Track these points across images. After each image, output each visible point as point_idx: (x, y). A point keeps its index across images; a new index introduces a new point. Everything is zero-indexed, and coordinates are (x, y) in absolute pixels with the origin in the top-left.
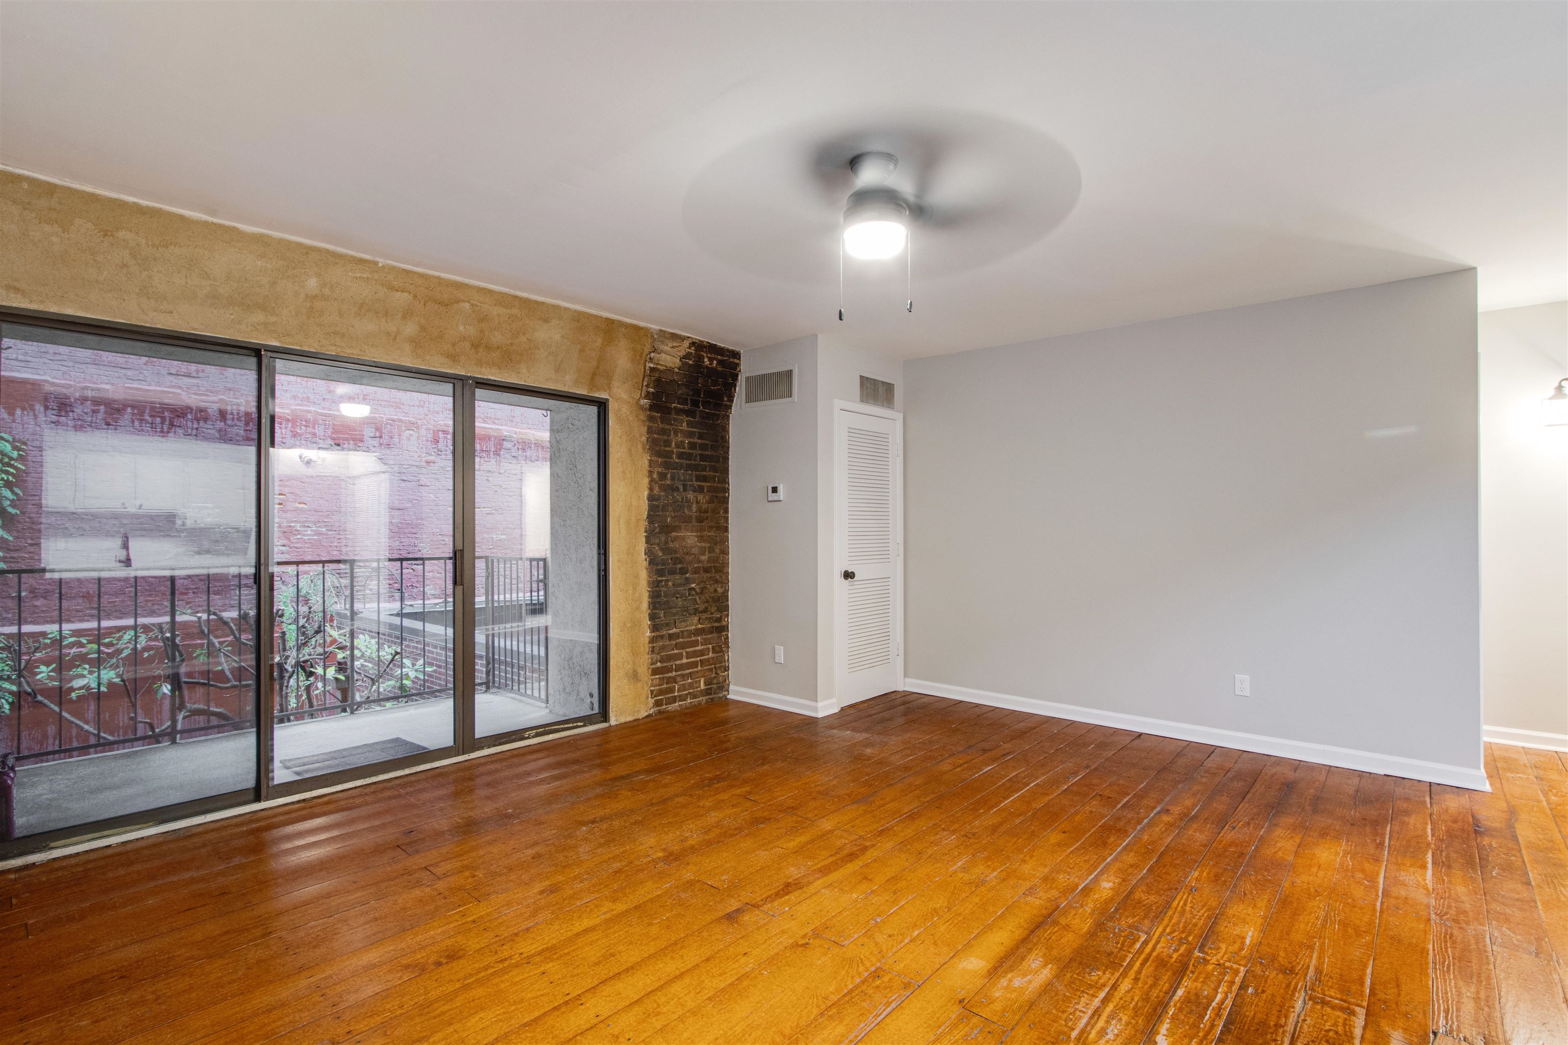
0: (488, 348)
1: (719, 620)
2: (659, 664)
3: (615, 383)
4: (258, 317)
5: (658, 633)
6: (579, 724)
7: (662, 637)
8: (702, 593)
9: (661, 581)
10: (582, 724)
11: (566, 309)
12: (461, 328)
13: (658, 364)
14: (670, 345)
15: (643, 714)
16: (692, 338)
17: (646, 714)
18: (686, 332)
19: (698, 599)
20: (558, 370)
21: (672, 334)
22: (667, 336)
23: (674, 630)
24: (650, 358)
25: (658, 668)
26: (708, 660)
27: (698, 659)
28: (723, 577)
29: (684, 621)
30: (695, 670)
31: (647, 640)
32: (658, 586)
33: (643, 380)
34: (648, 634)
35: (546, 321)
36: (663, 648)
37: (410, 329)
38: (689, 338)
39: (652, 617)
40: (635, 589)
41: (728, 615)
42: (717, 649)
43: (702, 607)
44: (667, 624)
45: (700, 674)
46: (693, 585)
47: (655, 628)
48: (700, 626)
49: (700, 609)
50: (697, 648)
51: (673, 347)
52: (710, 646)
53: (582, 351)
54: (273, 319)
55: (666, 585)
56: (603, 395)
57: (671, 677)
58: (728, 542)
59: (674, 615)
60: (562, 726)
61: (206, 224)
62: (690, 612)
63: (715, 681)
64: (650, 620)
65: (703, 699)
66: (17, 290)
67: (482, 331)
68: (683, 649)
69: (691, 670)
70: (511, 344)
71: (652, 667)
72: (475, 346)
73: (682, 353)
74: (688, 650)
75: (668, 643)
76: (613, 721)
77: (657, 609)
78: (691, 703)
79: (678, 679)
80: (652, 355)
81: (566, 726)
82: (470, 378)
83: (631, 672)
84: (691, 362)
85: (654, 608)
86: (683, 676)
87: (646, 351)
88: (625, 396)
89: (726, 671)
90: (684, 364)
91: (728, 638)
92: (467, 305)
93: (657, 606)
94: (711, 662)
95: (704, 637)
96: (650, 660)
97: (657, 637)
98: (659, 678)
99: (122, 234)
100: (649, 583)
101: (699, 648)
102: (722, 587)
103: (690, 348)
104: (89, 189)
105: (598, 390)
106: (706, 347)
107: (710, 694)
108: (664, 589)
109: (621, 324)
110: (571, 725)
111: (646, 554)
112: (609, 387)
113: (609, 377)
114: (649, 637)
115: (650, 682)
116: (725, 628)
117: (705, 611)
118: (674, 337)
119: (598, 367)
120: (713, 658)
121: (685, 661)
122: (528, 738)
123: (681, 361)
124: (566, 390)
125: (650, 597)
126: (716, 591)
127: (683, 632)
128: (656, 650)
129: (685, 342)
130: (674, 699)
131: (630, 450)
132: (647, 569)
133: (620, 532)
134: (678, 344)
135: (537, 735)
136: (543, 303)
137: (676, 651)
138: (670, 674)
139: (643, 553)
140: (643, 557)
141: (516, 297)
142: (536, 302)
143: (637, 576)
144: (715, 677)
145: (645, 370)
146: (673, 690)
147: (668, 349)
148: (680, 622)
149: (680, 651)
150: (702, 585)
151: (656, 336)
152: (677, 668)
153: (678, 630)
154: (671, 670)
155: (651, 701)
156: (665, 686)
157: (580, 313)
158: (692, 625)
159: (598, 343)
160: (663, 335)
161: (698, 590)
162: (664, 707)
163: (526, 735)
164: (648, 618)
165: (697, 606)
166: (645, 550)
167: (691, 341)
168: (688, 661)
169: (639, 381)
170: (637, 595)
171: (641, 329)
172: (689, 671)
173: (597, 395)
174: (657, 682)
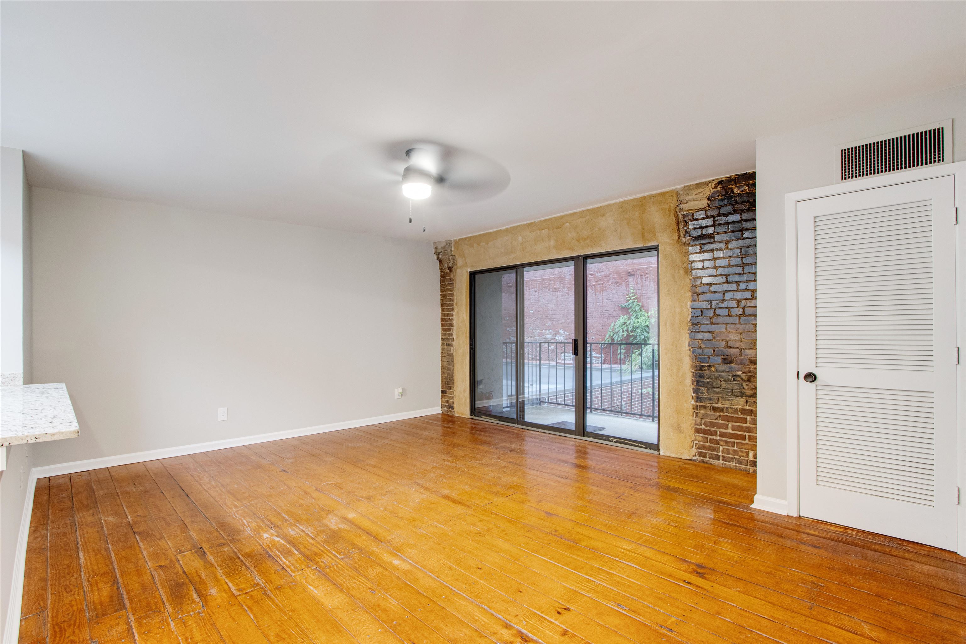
0: (584, 239)
2: (703, 427)
3: (658, 234)
4: (512, 256)
5: (702, 404)
6: (642, 446)
7: (705, 407)
8: (749, 380)
9: (703, 366)
10: (644, 446)
11: (614, 204)
12: (570, 235)
13: (688, 210)
14: (695, 193)
15: (686, 456)
16: (718, 179)
17: (688, 458)
18: (710, 178)
19: (744, 384)
20: (620, 238)
21: (697, 184)
22: (691, 188)
23: (719, 405)
24: (680, 208)
25: (701, 429)
27: (747, 434)
29: (728, 400)
30: (743, 442)
31: (691, 407)
32: (701, 369)
33: (678, 225)
34: (693, 402)
35: (603, 215)
36: (706, 415)
37: (552, 243)
38: (714, 180)
39: (696, 391)
40: (679, 369)
44: (710, 399)
45: (747, 447)
46: (739, 373)
47: (698, 399)
48: (748, 407)
49: (747, 394)
51: (697, 194)
53: (628, 223)
54: (516, 255)
55: (709, 370)
56: (654, 244)
57: (714, 439)
59: (718, 393)
60: (631, 443)
62: (736, 394)
64: (694, 393)
66: (472, 266)
67: (577, 233)
68: (729, 421)
69: (738, 441)
70: (592, 234)
71: (696, 426)
72: (578, 240)
73: (708, 194)
74: (734, 423)
75: (712, 413)
76: (662, 452)
77: (701, 386)
78: (736, 466)
79: (722, 443)
80: (681, 206)
81: (634, 444)
82: (580, 256)
83: (677, 424)
84: (718, 197)
85: (697, 385)
86: (726, 442)
87: (673, 206)
88: (667, 240)
90: (713, 201)
92: (568, 224)
93: (700, 383)
96: (694, 422)
97: (701, 406)
98: (703, 437)
99: (481, 244)
100: (692, 367)
101: (748, 425)
103: (715, 187)
104: (484, 232)
105: (650, 241)
106: (734, 180)
108: (707, 372)
109: (650, 197)
110: (637, 444)
111: (689, 346)
112: (655, 237)
113: (653, 232)
114: (693, 405)
115: (693, 438)
118: (698, 186)
119: (643, 229)
121: (730, 431)
122: (612, 441)
123: (708, 200)
124: (630, 247)
125: (693, 376)
127: (727, 408)
128: (700, 415)
129: (710, 185)
130: (718, 458)
131: (673, 275)
132: (690, 356)
133: (667, 331)
134: (703, 190)
135: (618, 442)
136: (601, 207)
137: (720, 421)
138: (714, 437)
139: (687, 345)
140: (687, 347)
141: (588, 210)
142: (598, 208)
145: (677, 218)
146: (717, 450)
147: (694, 197)
148: (725, 400)
149: (726, 423)
150: (750, 374)
151: (681, 193)
152: (722, 435)
153: (722, 406)
154: (715, 433)
155: (694, 451)
156: (708, 444)
157: (622, 203)
158: (738, 405)
159: (637, 214)
160: (688, 189)
161: (744, 378)
162: (708, 459)
163: (611, 439)
164: (692, 391)
165: (743, 391)
166: (689, 343)
167: (716, 182)
168: (734, 432)
169: (675, 226)
170: (681, 374)
171: (668, 192)
172: (736, 441)
173: (650, 244)
174: (700, 439)
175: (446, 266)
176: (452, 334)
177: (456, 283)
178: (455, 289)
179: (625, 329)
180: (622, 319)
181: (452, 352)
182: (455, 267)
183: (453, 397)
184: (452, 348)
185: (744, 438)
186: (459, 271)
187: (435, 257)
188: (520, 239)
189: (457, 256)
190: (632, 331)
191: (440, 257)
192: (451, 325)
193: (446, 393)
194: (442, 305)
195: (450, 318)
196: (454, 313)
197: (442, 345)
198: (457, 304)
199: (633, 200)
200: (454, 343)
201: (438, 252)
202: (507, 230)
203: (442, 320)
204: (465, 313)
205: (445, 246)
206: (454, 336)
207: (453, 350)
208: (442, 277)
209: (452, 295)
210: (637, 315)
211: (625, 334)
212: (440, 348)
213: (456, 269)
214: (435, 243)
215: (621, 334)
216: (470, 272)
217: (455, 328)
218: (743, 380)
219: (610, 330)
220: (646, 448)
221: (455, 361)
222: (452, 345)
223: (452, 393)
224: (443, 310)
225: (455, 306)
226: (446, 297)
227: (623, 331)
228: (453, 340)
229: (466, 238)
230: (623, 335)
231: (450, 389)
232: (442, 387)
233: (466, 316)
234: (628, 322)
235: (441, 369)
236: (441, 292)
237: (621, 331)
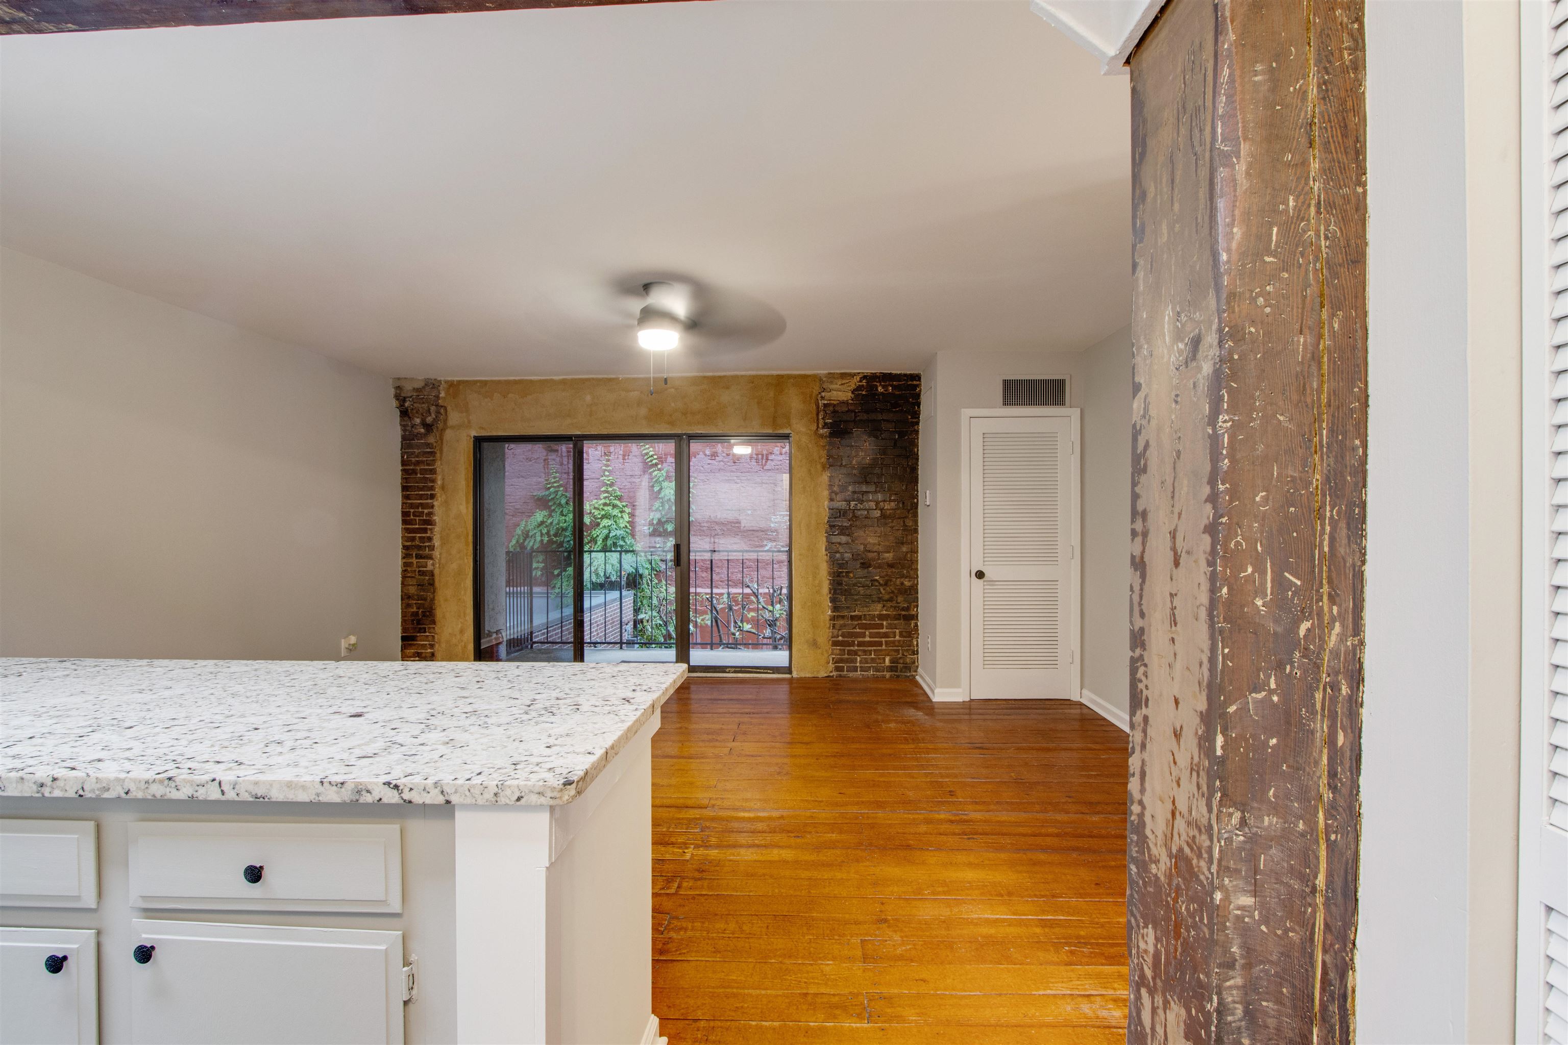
0: (693, 413)
1: (908, 609)
2: (840, 638)
3: (794, 421)
4: (569, 421)
5: (839, 614)
6: (768, 671)
7: (843, 617)
8: (886, 584)
9: (841, 572)
10: (770, 672)
11: (742, 376)
12: (673, 405)
13: (830, 400)
14: (840, 383)
15: (823, 674)
16: (863, 373)
17: (826, 675)
18: (855, 370)
19: (882, 589)
20: (745, 419)
22: (837, 376)
23: (856, 613)
24: (822, 397)
25: (838, 641)
26: (894, 642)
27: (883, 640)
28: (912, 572)
29: (866, 607)
30: (880, 648)
31: (828, 618)
32: (838, 576)
33: (818, 415)
34: (830, 613)
35: (727, 387)
36: (844, 626)
37: (643, 411)
38: (859, 373)
39: (833, 600)
40: (814, 577)
41: (917, 606)
42: (904, 634)
43: (887, 597)
44: (848, 608)
45: (883, 652)
46: (877, 578)
47: (835, 609)
48: (884, 612)
49: (884, 598)
50: (881, 631)
51: (842, 384)
52: (897, 631)
53: (759, 403)
55: (847, 576)
56: (787, 431)
57: (852, 651)
58: (917, 542)
59: (856, 600)
60: (754, 670)
61: (540, 381)
62: (874, 599)
63: (901, 661)
64: (831, 602)
65: (888, 675)
66: (483, 428)
67: (686, 404)
68: (866, 629)
69: (875, 648)
70: (707, 408)
71: (833, 639)
72: (685, 414)
73: (853, 387)
74: (871, 631)
75: (850, 622)
76: (795, 675)
77: (838, 594)
78: (875, 675)
79: (860, 653)
80: (823, 394)
81: (758, 671)
82: (685, 434)
83: (811, 640)
84: (864, 393)
85: (835, 593)
86: (865, 651)
87: (815, 392)
88: (803, 430)
89: (914, 654)
90: (857, 396)
91: (916, 625)
93: (838, 591)
94: (897, 644)
95: (889, 622)
96: (831, 634)
97: (838, 617)
98: (840, 650)
99: (510, 395)
100: (830, 574)
101: (884, 630)
102: (909, 581)
103: (861, 381)
104: (517, 378)
105: (781, 428)
106: (879, 377)
107: (896, 671)
108: (845, 579)
109: (789, 377)
110: (761, 671)
111: (826, 550)
112: (789, 425)
113: (786, 418)
114: (830, 616)
115: (830, 652)
116: (915, 617)
117: (890, 600)
118: (843, 376)
119: (776, 412)
120: (899, 641)
121: (867, 639)
122: (729, 672)
123: (853, 393)
125: (830, 584)
126: (902, 584)
127: (865, 615)
128: (837, 627)
129: (855, 377)
130: (855, 669)
131: (810, 470)
132: (827, 562)
134: (849, 381)
135: (735, 672)
136: (725, 376)
137: (858, 630)
138: (852, 648)
139: (824, 549)
140: (824, 552)
142: (720, 377)
143: (817, 567)
144: (901, 658)
145: (818, 407)
146: (855, 661)
147: (838, 386)
148: (863, 607)
149: (863, 631)
150: (887, 578)
151: (824, 379)
152: (860, 644)
153: (860, 613)
154: (853, 644)
155: (831, 666)
156: (846, 656)
157: (754, 377)
158: (876, 610)
159: (772, 394)
160: (832, 376)
161: (881, 582)
162: (845, 673)
163: (728, 670)
164: (829, 601)
165: (881, 595)
166: (826, 547)
167: (861, 376)
168: (872, 639)
169: (815, 416)
170: (817, 582)
171: (810, 376)
172: (873, 648)
173: (781, 431)
174: (838, 652)
175: (418, 421)
176: (430, 539)
177: (441, 453)
178: (438, 463)
179: (544, 531)
180: (540, 516)
181: (430, 568)
182: (440, 425)
183: (432, 646)
184: (430, 562)
185: (880, 644)
186: (449, 434)
187: (394, 403)
188: (588, 398)
189: (449, 408)
190: (556, 535)
191: (407, 404)
192: (430, 522)
193: (413, 640)
194: (404, 488)
195: (426, 511)
196: (436, 503)
197: (403, 558)
198: (443, 488)
199: (768, 376)
200: (436, 553)
201: (403, 395)
202: (564, 382)
203: (405, 514)
204: (464, 503)
205: (424, 387)
206: (437, 542)
207: (433, 565)
208: (404, 438)
209: (433, 471)
210: (562, 511)
211: (546, 539)
212: (399, 562)
213: (443, 430)
214: (399, 379)
215: (538, 538)
216: (475, 437)
217: (437, 529)
218: (881, 585)
219: (519, 531)
220: (773, 673)
221: (437, 584)
222: (430, 557)
223: (430, 638)
224: (406, 497)
225: (438, 491)
226: (416, 474)
227: (542, 535)
228: (432, 548)
229: (475, 382)
230: (542, 541)
231: (425, 632)
232: (404, 630)
233: (467, 508)
234: (549, 521)
235: (402, 599)
236: (403, 465)
237: (538, 534)
